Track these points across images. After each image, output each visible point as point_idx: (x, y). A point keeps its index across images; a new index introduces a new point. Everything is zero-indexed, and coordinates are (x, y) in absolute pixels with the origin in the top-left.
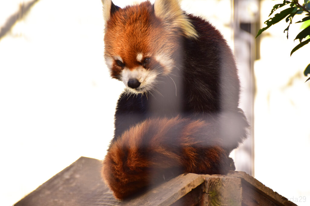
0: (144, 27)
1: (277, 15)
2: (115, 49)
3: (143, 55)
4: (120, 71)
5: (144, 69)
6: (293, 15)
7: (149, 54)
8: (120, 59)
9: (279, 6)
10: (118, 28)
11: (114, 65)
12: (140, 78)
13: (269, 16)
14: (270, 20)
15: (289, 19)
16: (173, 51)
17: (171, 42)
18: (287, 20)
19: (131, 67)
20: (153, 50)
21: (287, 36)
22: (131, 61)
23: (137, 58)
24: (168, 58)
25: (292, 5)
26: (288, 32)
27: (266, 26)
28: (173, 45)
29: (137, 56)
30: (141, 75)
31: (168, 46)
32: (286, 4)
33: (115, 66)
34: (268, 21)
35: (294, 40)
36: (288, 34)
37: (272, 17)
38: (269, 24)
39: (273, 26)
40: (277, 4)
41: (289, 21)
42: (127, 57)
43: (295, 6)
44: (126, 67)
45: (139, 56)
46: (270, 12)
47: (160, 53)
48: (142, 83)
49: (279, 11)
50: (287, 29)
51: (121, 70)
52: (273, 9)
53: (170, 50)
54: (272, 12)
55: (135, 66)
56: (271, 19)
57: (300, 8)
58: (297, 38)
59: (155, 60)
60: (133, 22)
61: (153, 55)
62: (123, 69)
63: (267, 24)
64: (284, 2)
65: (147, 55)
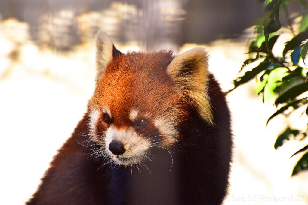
0: (147, 78)
1: (247, 73)
2: (106, 98)
3: (139, 114)
4: (105, 130)
5: (135, 134)
6: (268, 72)
7: (147, 114)
8: (109, 112)
9: (250, 61)
10: (118, 73)
11: (99, 120)
12: (127, 144)
13: (238, 74)
15: (264, 76)
16: (181, 121)
17: (179, 107)
18: (262, 79)
19: (119, 126)
20: (154, 112)
21: (263, 100)
22: (121, 116)
23: (129, 115)
24: (172, 127)
25: (266, 60)
27: (233, 87)
28: (182, 113)
29: (130, 112)
30: (129, 139)
31: (175, 111)
32: (259, 58)
33: (101, 120)
34: (235, 81)
35: (273, 105)
36: (263, 97)
37: (242, 76)
38: (237, 84)
42: (117, 110)
43: (270, 60)
44: (113, 124)
45: (133, 113)
47: (162, 117)
48: (127, 150)
49: (250, 67)
50: (263, 91)
51: (106, 127)
52: (243, 66)
53: (177, 118)
54: (242, 69)
55: (125, 126)
56: (239, 78)
58: (276, 102)
59: (154, 124)
60: (138, 70)
61: (153, 117)
62: (109, 126)
63: (235, 84)
64: (258, 56)
65: (144, 114)
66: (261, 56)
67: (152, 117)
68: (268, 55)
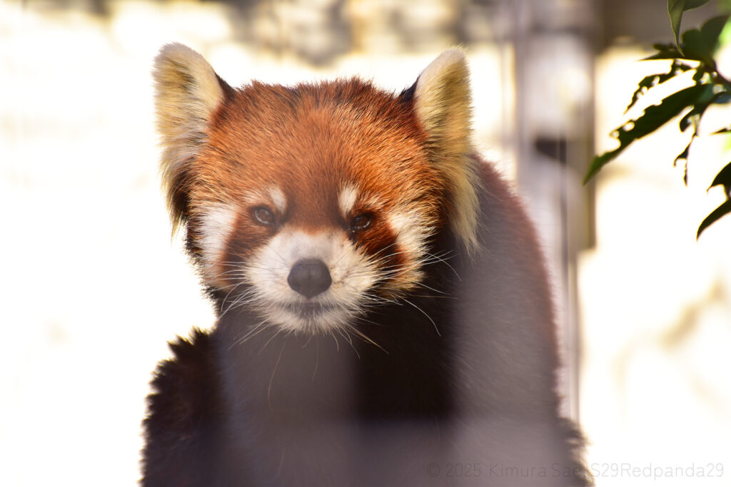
1: (651, 111)
6: (700, 110)
9: (657, 80)
11: (240, 222)
13: (625, 112)
14: (630, 127)
15: (690, 120)
18: (684, 125)
21: (686, 178)
22: (319, 202)
23: (339, 198)
25: (697, 77)
26: (686, 166)
27: (616, 144)
29: (340, 191)
32: (679, 72)
33: (247, 222)
34: (621, 130)
35: (708, 190)
36: (686, 171)
37: (636, 118)
38: (626, 138)
39: (637, 145)
40: (650, 74)
41: (690, 130)
43: (706, 79)
46: (630, 102)
49: (656, 95)
50: (684, 155)
51: (265, 237)
52: (639, 90)
54: (635, 99)
55: (327, 225)
56: (631, 121)
57: (725, 87)
58: (715, 183)
62: (274, 233)
63: (620, 138)
64: (675, 67)
65: (368, 199)
66: (685, 68)
67: (385, 207)
68: (703, 65)
